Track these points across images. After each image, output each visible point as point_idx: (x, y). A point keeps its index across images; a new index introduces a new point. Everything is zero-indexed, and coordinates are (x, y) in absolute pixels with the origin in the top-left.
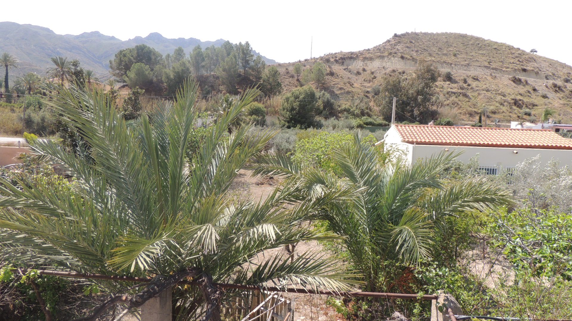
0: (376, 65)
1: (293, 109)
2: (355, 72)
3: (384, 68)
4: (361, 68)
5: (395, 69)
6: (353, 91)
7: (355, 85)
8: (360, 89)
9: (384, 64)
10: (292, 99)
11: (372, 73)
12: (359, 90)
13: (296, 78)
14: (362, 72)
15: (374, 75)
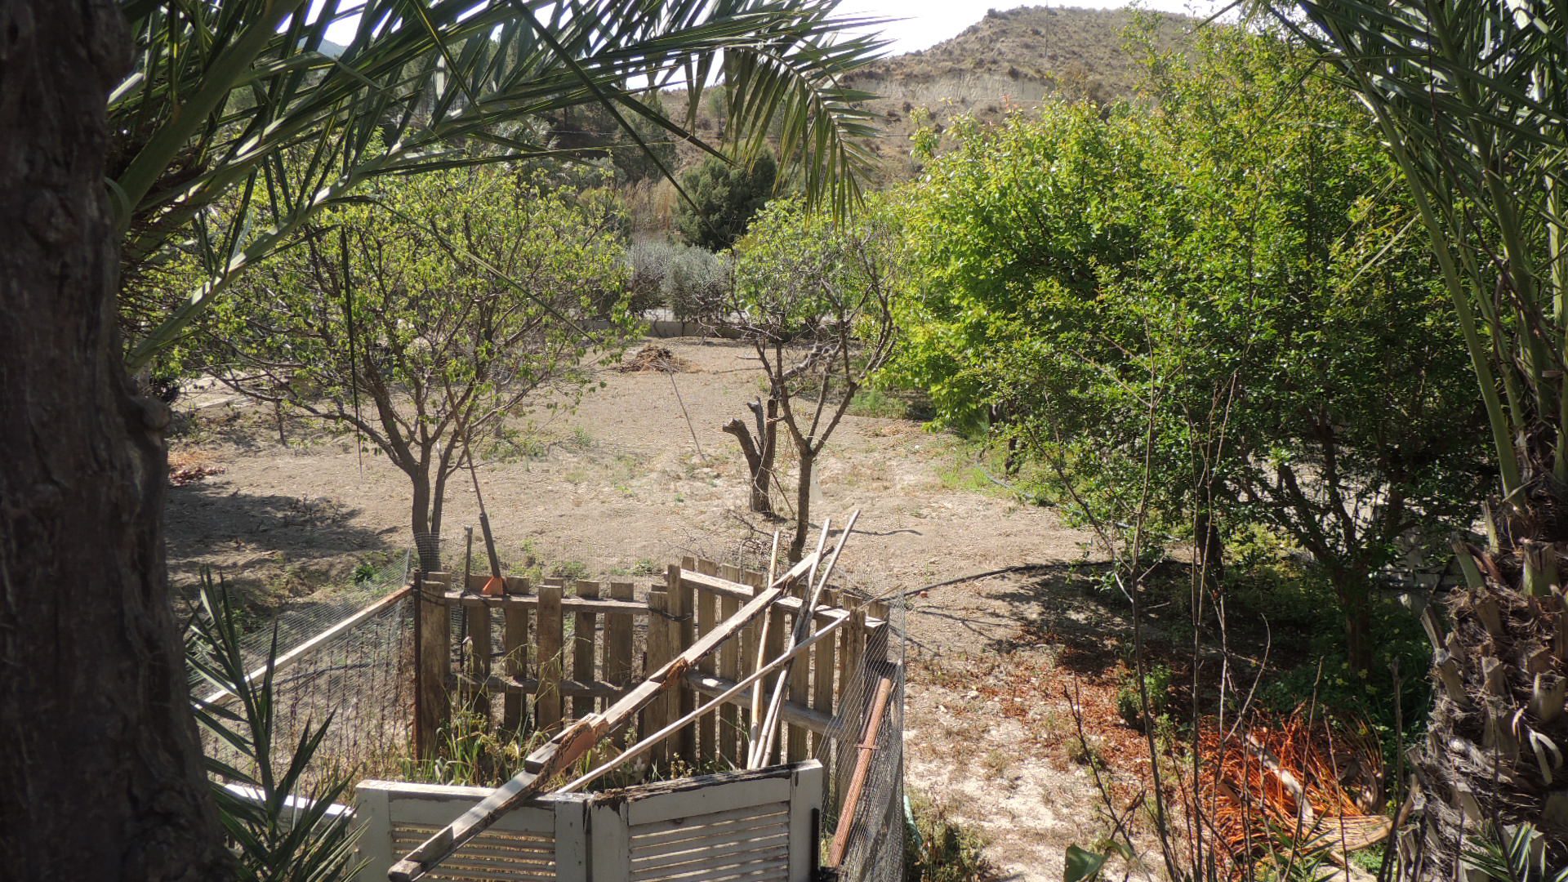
0: (942, 93)
1: (710, 208)
2: (884, 113)
3: (963, 101)
4: (900, 105)
5: (996, 105)
6: (880, 165)
7: (886, 150)
8: (901, 161)
9: (963, 92)
10: (707, 178)
11: (932, 116)
12: (896, 163)
13: (716, 130)
14: (901, 113)
15: (938, 120)
